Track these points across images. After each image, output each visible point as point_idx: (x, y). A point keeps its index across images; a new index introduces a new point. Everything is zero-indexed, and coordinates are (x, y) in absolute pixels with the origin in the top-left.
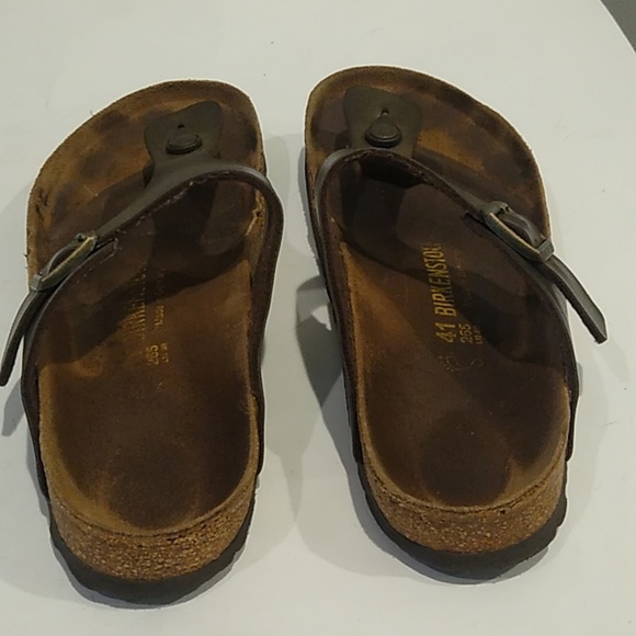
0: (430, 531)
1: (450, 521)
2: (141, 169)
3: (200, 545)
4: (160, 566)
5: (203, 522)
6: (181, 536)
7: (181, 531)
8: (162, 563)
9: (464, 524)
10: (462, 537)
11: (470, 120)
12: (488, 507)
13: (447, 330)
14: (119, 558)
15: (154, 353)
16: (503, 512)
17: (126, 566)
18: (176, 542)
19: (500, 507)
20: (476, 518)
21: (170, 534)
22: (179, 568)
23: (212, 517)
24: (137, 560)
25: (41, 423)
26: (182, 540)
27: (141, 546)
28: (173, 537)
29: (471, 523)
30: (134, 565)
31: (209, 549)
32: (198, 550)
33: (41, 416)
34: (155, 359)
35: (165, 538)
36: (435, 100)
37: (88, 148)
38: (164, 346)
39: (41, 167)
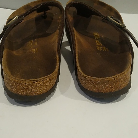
0: (95, 86)
1: (100, 82)
2: (34, 17)
3: (42, 86)
4: (31, 91)
5: (43, 79)
6: (36, 82)
7: (37, 80)
8: (31, 90)
9: (104, 83)
10: (103, 87)
11: (105, 9)
12: (110, 77)
13: (100, 48)
14: (20, 88)
15: (34, 51)
16: (114, 79)
17: (22, 90)
18: (35, 83)
19: (114, 77)
20: (107, 81)
21: (34, 81)
22: (36, 92)
23: (45, 78)
24: (25, 88)
25: (3, 58)
26: (37, 83)
27: (26, 84)
28: (34, 82)
29: (106, 83)
30: (24, 90)
31: (44, 88)
32: (41, 87)
33: (3, 57)
34: (34, 52)
35: (32, 82)
36: (97, 5)
37: (22, 13)
38: (37, 49)
39: (11, 14)
